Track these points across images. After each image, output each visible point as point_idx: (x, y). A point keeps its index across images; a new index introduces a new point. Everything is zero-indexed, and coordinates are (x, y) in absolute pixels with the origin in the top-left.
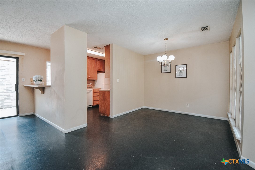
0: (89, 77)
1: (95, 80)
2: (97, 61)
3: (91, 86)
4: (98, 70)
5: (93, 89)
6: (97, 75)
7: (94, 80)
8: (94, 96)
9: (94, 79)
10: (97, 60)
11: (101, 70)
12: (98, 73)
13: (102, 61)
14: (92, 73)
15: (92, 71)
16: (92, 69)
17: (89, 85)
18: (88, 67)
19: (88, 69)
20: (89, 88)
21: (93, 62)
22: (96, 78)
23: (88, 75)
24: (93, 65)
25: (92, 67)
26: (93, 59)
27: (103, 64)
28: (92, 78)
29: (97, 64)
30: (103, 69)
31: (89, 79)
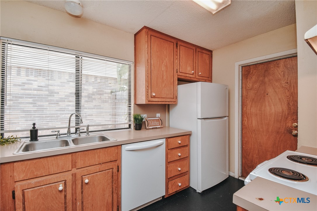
0: (154, 97)
1: (169, 105)
2: (177, 46)
3: (157, 123)
4: (181, 74)
5: (167, 138)
6: (177, 91)
7: (167, 106)
9: (167, 101)
10: (177, 44)
11: (188, 75)
12: (178, 84)
13: (191, 49)
14: (163, 84)
15: (163, 77)
16: (163, 71)
17: (154, 122)
18: (152, 62)
19: (152, 70)
20: (152, 128)
21: (166, 49)
22: (174, 98)
23: (150, 91)
24: (166, 57)
25: (164, 63)
26: (164, 40)
27: (193, 57)
28: (163, 100)
29: (176, 55)
30: (193, 72)
31: (155, 103)
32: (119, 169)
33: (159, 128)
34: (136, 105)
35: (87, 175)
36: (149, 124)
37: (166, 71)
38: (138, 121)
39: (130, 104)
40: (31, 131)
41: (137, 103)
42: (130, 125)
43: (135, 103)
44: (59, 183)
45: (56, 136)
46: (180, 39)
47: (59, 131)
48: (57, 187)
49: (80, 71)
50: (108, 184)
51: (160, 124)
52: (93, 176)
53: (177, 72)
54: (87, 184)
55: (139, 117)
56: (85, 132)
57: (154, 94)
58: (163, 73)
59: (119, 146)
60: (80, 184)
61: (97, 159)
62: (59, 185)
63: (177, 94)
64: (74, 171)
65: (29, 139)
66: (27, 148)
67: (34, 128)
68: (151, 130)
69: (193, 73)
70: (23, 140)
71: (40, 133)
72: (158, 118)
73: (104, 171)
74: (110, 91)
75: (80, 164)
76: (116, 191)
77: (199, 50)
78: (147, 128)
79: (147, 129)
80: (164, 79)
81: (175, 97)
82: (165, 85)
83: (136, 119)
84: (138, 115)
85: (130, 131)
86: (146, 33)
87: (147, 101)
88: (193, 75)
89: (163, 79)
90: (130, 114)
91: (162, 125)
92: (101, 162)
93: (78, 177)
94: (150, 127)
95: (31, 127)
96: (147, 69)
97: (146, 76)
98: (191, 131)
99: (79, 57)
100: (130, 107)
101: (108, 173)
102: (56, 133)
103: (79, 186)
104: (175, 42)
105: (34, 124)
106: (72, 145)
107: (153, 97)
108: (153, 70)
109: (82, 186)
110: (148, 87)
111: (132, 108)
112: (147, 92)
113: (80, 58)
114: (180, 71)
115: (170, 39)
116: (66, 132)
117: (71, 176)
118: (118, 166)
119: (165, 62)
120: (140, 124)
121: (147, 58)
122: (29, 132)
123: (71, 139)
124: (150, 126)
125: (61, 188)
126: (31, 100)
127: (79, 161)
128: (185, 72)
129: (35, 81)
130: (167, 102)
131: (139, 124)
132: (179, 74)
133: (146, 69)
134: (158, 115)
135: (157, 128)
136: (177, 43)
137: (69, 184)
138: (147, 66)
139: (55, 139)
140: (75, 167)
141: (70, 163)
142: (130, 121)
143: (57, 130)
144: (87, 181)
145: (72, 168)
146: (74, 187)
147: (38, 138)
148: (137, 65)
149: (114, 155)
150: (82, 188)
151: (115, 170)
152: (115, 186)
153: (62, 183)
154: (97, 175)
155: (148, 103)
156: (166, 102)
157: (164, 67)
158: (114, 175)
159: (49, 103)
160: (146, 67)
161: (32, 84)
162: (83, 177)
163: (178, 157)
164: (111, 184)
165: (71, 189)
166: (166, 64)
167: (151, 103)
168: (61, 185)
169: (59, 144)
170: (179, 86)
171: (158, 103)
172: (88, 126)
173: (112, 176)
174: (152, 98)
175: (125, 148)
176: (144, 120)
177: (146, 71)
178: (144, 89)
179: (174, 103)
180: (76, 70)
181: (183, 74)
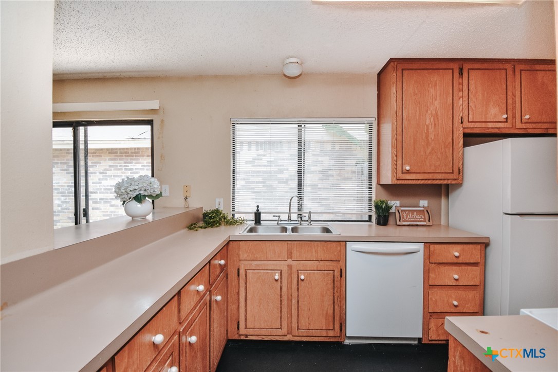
0: (408, 172)
1: (447, 186)
2: (461, 74)
3: (419, 217)
4: (472, 125)
5: (427, 244)
6: (462, 158)
7: (443, 188)
8: (429, 286)
9: (439, 178)
10: (461, 69)
11: (490, 125)
12: (465, 145)
13: (500, 69)
14: (427, 147)
15: (427, 137)
16: (427, 126)
17: (413, 214)
18: (404, 114)
19: (404, 127)
20: (409, 225)
21: (436, 85)
22: (453, 173)
23: (399, 162)
24: (436, 100)
25: (429, 112)
26: (430, 69)
27: (505, 86)
28: (427, 176)
29: (459, 91)
30: (505, 116)
31: (409, 183)
32: (342, 273)
33: (423, 226)
34: (379, 186)
35: (303, 270)
36: (403, 218)
37: (435, 124)
38: (381, 211)
39: (371, 185)
40: (255, 213)
41: (381, 183)
42: (370, 217)
43: (377, 182)
44: (275, 271)
45: (277, 222)
46: (468, 59)
47: (279, 216)
48: (273, 276)
49: (303, 143)
50: (328, 290)
51: (425, 218)
52: (310, 274)
53: (462, 123)
54: (303, 280)
55: (383, 206)
56: (307, 221)
57: (408, 168)
58: (427, 129)
59: (342, 243)
60: (296, 279)
61: (314, 253)
62: (275, 273)
63: (463, 164)
64: (289, 262)
65: (254, 222)
66: (251, 230)
67: (258, 210)
68: (407, 228)
69: (507, 118)
70: (249, 222)
71: (263, 217)
72: (423, 209)
73: (323, 272)
74: (354, 162)
75: (296, 255)
76: (339, 303)
77: (522, 67)
78: (399, 223)
79: (398, 225)
80: (430, 140)
81: (456, 170)
82: (433, 149)
83: (378, 207)
84: (382, 202)
85: (370, 226)
86: (394, 68)
87: (395, 179)
88: (507, 122)
89: (428, 140)
90: (370, 200)
91: (431, 220)
92: (319, 258)
93: (294, 270)
94: (404, 223)
95: (255, 210)
96: (395, 128)
97: (392, 138)
98: (488, 236)
99: (301, 126)
100: (371, 188)
101: (328, 274)
102: (277, 218)
103: (295, 282)
104: (456, 66)
105: (258, 207)
106: (289, 233)
107: (406, 173)
108: (406, 125)
109: (298, 281)
110: (396, 156)
111: (374, 190)
112: (395, 164)
113: (303, 126)
114: (470, 120)
115: (444, 65)
116: (287, 219)
117: (287, 267)
118: (341, 270)
119: (431, 108)
120: (386, 216)
121: (395, 110)
122: (254, 215)
123: (290, 227)
124: (403, 221)
125: (277, 277)
126: (260, 179)
127: (295, 251)
128: (484, 120)
129: (264, 155)
130: (437, 179)
131: (383, 216)
132: (466, 124)
133: (392, 128)
134: (424, 203)
135: (418, 226)
136: (461, 67)
137: (285, 275)
138: (395, 123)
139: (276, 224)
140: (291, 258)
141: (286, 252)
142: (370, 210)
143: (278, 215)
144: (302, 277)
145: (288, 258)
146: (290, 280)
147: (261, 222)
148: (382, 120)
149: (336, 254)
150: (298, 285)
151: (337, 274)
152: (337, 295)
153: (278, 273)
154: (314, 273)
155: (395, 182)
156: (435, 181)
157: (430, 119)
158: (336, 279)
159: (279, 182)
160: (393, 124)
161: (261, 159)
162: (299, 271)
163: (453, 281)
164: (332, 291)
165: (286, 281)
166: (434, 112)
167: (403, 183)
168: (277, 274)
169: (279, 230)
170: (467, 149)
171: (416, 183)
172: (310, 213)
173: (334, 281)
174: (404, 175)
175: (351, 246)
176: (392, 210)
177: (392, 131)
178: (390, 160)
179: (453, 182)
180: (299, 143)
181: (478, 125)
